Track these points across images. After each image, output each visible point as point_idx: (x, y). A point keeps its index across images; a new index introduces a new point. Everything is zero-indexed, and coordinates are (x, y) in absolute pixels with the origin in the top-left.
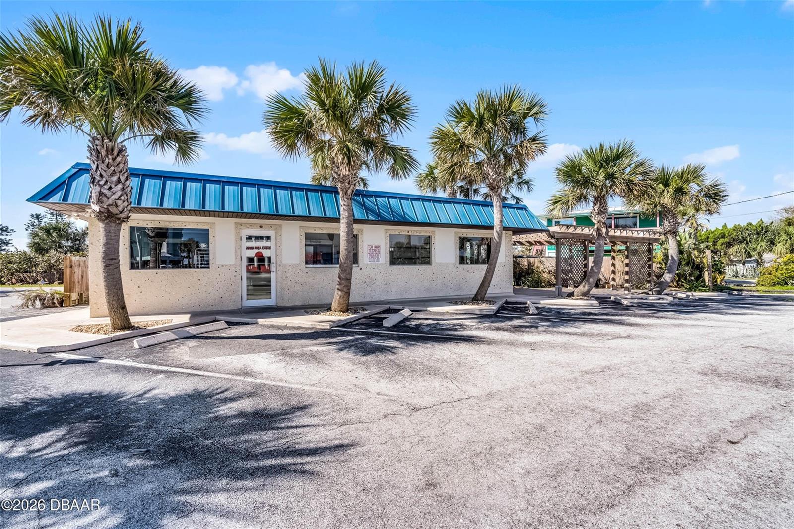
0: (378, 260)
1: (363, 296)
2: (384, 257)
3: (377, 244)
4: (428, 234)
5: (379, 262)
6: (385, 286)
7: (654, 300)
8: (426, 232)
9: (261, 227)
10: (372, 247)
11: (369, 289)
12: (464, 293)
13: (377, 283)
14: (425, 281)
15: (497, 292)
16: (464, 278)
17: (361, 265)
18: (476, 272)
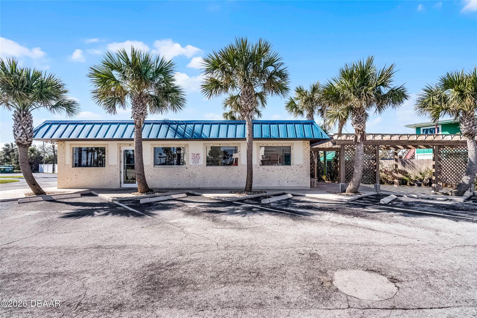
0: (198, 163)
1: (188, 184)
2: (202, 161)
3: (198, 153)
4: (235, 145)
5: (199, 164)
6: (203, 179)
7: (441, 201)
8: (233, 144)
9: (130, 145)
10: (194, 155)
11: (192, 180)
12: (265, 186)
13: (197, 177)
14: (233, 177)
15: (294, 186)
16: (264, 175)
17: (187, 166)
18: (275, 171)
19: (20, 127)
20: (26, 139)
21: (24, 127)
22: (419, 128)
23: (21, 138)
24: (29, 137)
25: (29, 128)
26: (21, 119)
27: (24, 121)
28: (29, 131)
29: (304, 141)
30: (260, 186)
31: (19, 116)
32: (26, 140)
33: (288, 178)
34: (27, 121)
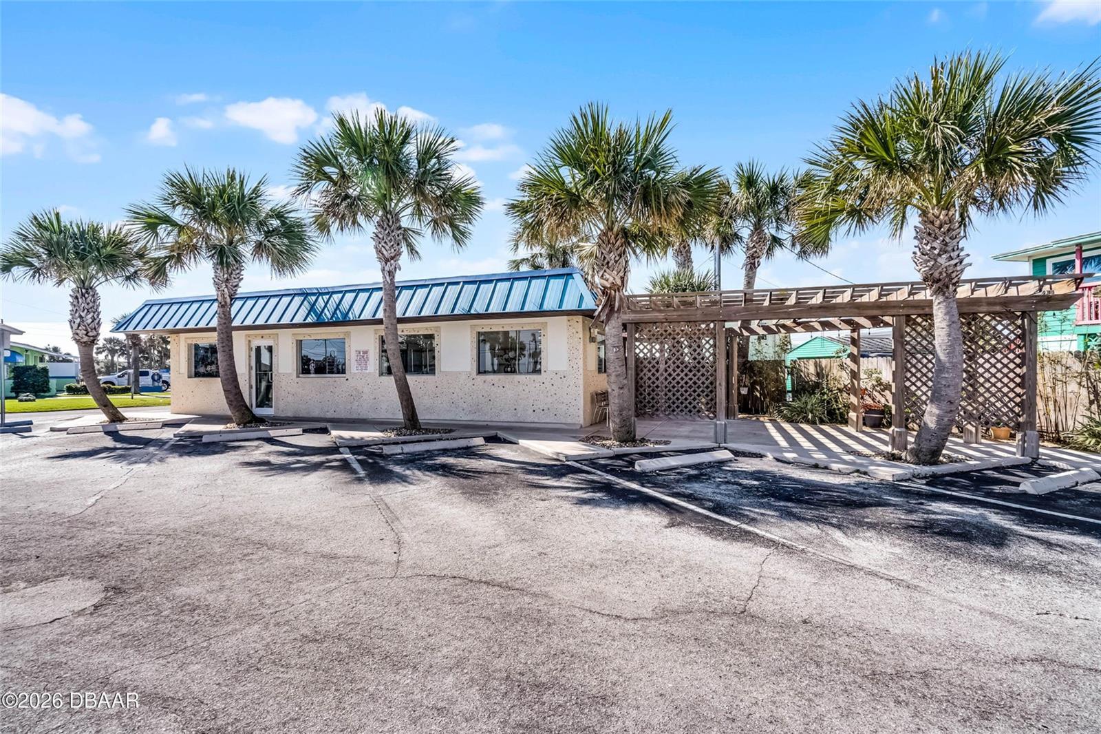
0: (366, 369)
1: (349, 412)
2: (372, 366)
3: (365, 348)
4: (430, 332)
5: (368, 371)
6: (374, 401)
8: (427, 329)
9: (262, 337)
10: (360, 353)
11: (355, 403)
12: (486, 418)
13: (364, 397)
14: (426, 398)
15: (548, 421)
16: (485, 395)
17: (347, 375)
18: (507, 386)
19: (77, 315)
20: (85, 332)
21: (83, 314)
22: (1042, 261)
23: (78, 331)
24: (89, 330)
25: (90, 316)
26: (78, 302)
27: (83, 305)
28: (90, 320)
29: (570, 317)
30: (477, 419)
31: (77, 298)
32: (86, 335)
33: (535, 403)
34: (88, 304)
